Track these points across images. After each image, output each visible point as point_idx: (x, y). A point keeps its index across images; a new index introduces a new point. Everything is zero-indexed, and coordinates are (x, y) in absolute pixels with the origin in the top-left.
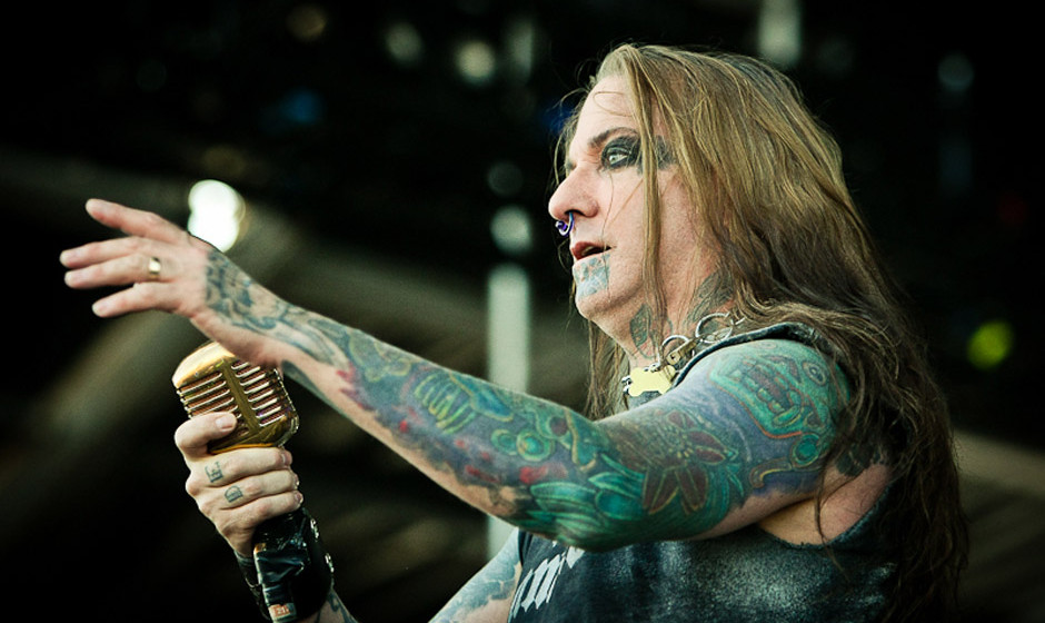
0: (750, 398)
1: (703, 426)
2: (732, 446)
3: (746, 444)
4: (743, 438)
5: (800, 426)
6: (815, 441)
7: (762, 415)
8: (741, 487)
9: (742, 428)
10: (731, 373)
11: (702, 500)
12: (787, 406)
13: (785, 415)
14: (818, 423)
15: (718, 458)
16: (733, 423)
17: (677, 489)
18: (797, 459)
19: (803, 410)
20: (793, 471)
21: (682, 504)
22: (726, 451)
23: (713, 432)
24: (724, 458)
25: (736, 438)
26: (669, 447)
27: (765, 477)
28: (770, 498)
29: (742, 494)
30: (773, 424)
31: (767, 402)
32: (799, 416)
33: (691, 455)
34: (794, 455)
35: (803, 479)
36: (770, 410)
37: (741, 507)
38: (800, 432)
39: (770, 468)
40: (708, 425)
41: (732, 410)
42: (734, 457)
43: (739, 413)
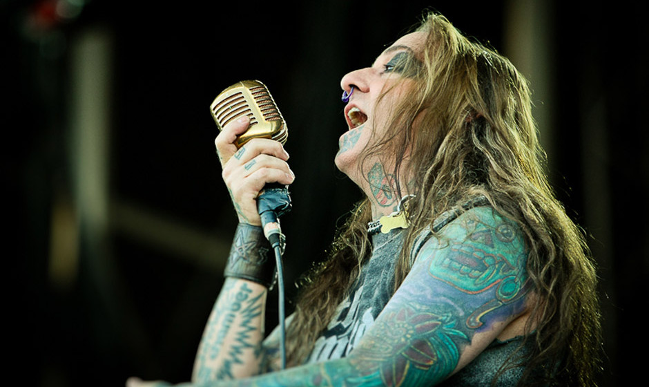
0: (454, 277)
1: (419, 311)
2: (445, 312)
3: (456, 306)
4: (453, 304)
5: (498, 276)
6: (513, 280)
7: (465, 283)
8: (461, 333)
9: (451, 298)
10: (443, 262)
11: (432, 356)
12: (484, 269)
13: (484, 276)
14: (512, 268)
15: (435, 325)
16: (443, 298)
17: (408, 362)
18: (504, 297)
19: (497, 266)
20: (504, 305)
21: (417, 367)
22: (440, 318)
23: (428, 311)
24: (440, 323)
25: (447, 306)
26: (394, 340)
27: (481, 319)
28: (493, 329)
29: (465, 337)
30: (475, 285)
31: (468, 274)
32: (495, 271)
33: (412, 335)
34: (501, 295)
35: (514, 307)
36: (471, 278)
37: (470, 344)
38: (499, 280)
39: (483, 311)
40: (424, 308)
41: (441, 290)
42: (449, 319)
43: (446, 290)
